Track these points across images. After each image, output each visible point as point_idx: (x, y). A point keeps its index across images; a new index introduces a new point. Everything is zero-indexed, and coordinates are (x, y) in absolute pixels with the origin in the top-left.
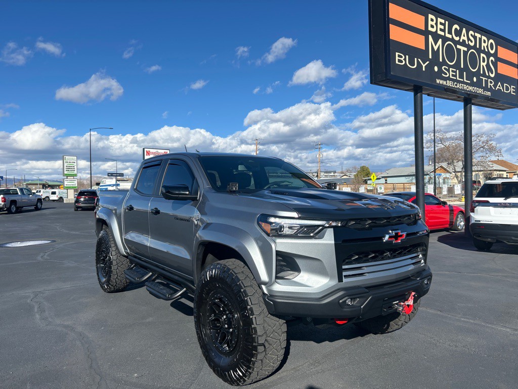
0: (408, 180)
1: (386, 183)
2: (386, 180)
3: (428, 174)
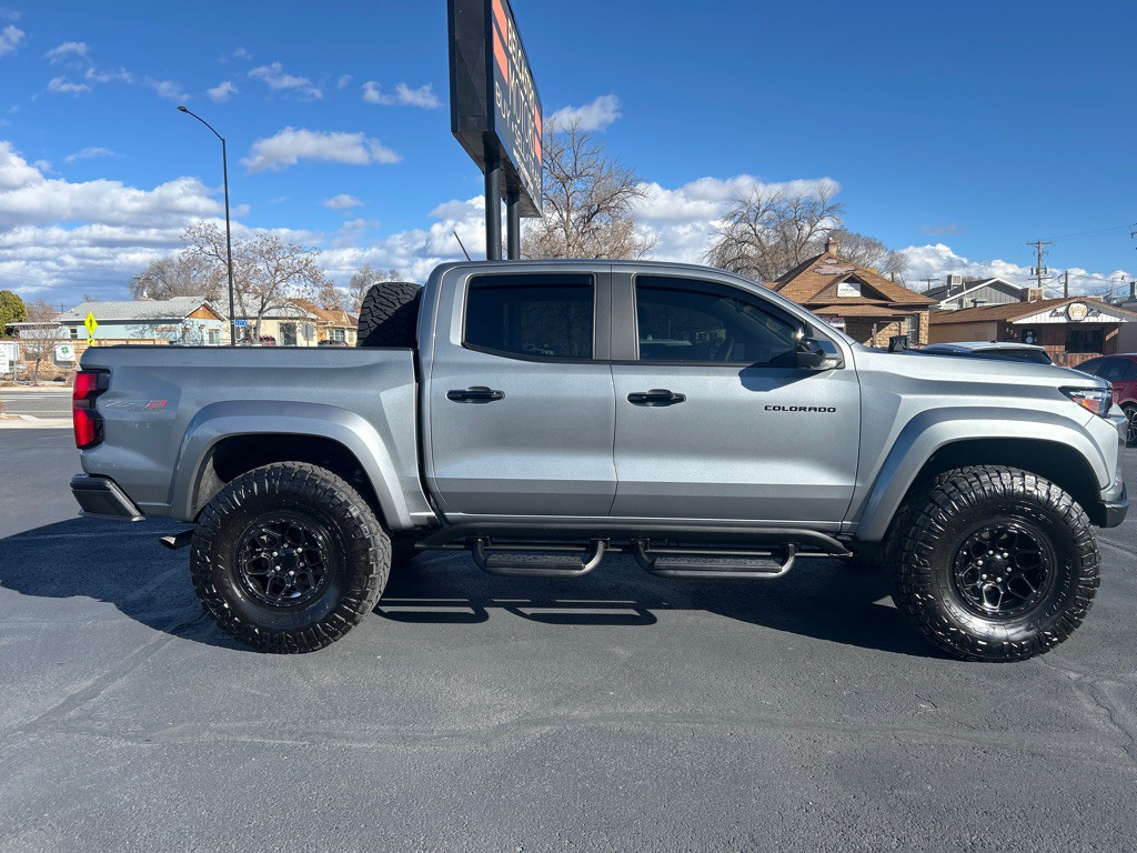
0: (132, 331)
1: (74, 337)
2: (74, 331)
3: (180, 321)
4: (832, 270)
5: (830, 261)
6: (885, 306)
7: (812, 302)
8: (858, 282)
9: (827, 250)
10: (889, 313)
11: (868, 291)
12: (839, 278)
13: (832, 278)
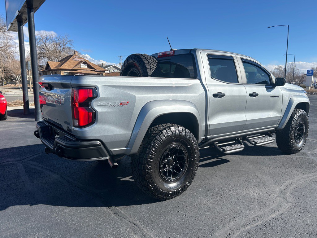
4: (78, 59)
5: (76, 57)
6: (94, 71)
7: (74, 69)
8: (86, 63)
9: (75, 53)
10: (96, 73)
11: (89, 66)
12: (80, 62)
13: (78, 62)
